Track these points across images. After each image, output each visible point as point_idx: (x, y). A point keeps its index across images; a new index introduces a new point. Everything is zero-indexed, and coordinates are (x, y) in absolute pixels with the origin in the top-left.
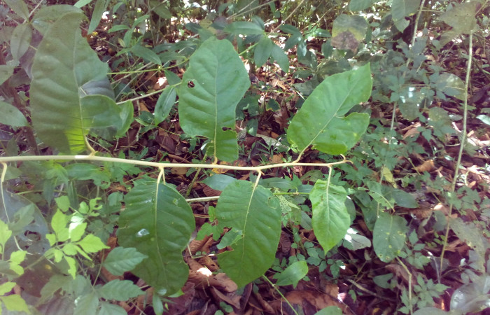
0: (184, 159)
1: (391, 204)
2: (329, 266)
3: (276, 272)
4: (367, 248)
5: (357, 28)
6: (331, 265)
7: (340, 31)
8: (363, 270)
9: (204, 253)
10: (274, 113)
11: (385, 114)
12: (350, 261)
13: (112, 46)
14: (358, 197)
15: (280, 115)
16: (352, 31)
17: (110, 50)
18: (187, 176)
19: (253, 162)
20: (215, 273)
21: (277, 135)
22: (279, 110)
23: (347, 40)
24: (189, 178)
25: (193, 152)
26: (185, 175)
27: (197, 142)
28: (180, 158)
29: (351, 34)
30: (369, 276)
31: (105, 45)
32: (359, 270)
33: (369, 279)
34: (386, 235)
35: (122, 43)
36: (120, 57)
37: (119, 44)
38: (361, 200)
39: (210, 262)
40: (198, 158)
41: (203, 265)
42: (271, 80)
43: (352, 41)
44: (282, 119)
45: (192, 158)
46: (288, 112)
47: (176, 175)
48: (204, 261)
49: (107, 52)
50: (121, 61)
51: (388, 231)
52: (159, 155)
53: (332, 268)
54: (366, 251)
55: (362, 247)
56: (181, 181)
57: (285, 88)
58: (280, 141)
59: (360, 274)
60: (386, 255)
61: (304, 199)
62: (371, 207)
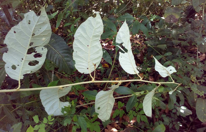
0: (99, 78)
1: (203, 94)
2: (174, 125)
3: (148, 129)
4: (190, 115)
5: (176, 13)
6: (175, 125)
7: (168, 15)
8: (190, 126)
9: (113, 121)
10: (137, 55)
11: (187, 51)
12: (183, 122)
13: (65, 33)
14: (184, 91)
15: (140, 55)
16: (174, 14)
17: (64, 34)
18: (101, 86)
19: (130, 77)
20: (119, 131)
21: (139, 65)
22: (139, 54)
23: (172, 18)
24: (102, 87)
25: (103, 75)
26: (100, 85)
27: (104, 70)
28: (98, 78)
29: (173, 16)
30: (193, 129)
31: (62, 33)
32: (188, 126)
33: (194, 130)
34: (202, 109)
35: (69, 31)
36: (68, 37)
37: (68, 32)
38: (185, 92)
39: (116, 125)
40: (105, 78)
41: (113, 127)
42: (134, 41)
43: (174, 19)
44: (141, 57)
45: (102, 78)
46: (143, 54)
47: (96, 86)
48: (113, 125)
49: (63, 36)
50: (69, 38)
51: (203, 107)
52: (88, 78)
53: (176, 126)
54: (190, 116)
55: (188, 115)
56: (99, 88)
57: (140, 44)
58: (141, 67)
59: (189, 128)
60: (204, 119)
61: (161, 95)
62: (191, 95)
